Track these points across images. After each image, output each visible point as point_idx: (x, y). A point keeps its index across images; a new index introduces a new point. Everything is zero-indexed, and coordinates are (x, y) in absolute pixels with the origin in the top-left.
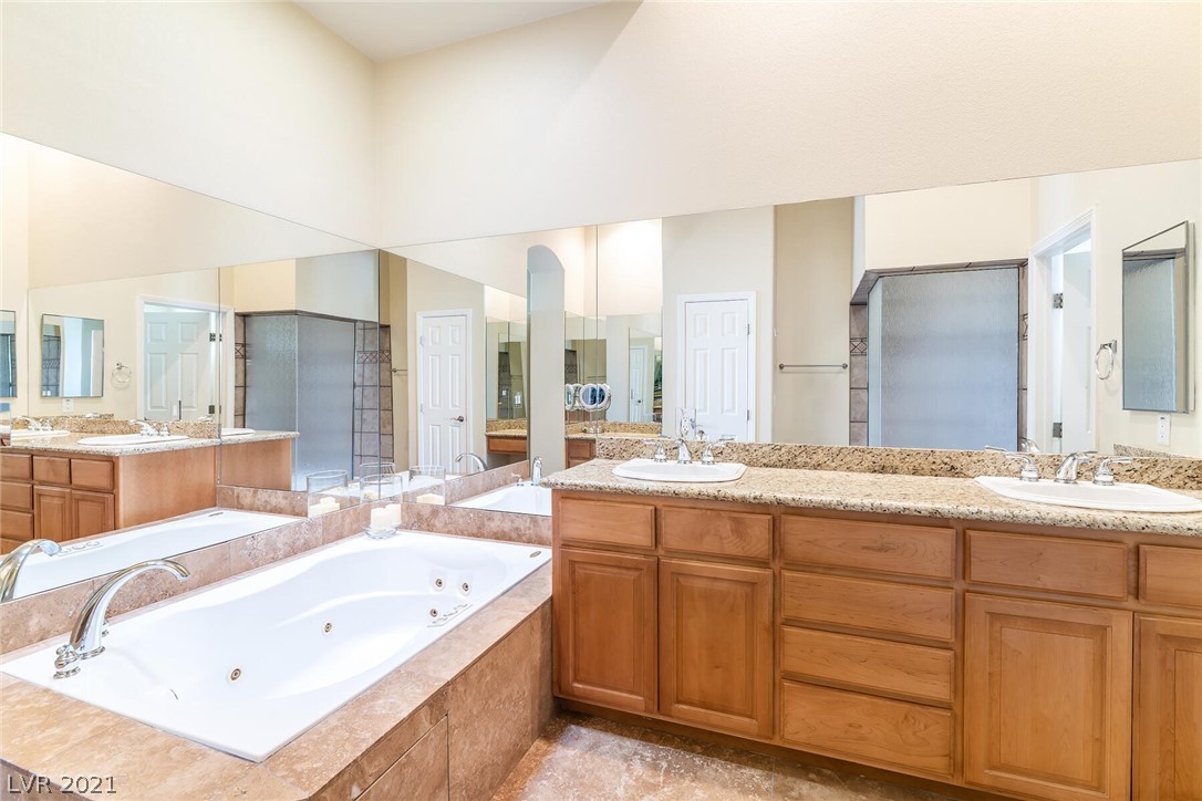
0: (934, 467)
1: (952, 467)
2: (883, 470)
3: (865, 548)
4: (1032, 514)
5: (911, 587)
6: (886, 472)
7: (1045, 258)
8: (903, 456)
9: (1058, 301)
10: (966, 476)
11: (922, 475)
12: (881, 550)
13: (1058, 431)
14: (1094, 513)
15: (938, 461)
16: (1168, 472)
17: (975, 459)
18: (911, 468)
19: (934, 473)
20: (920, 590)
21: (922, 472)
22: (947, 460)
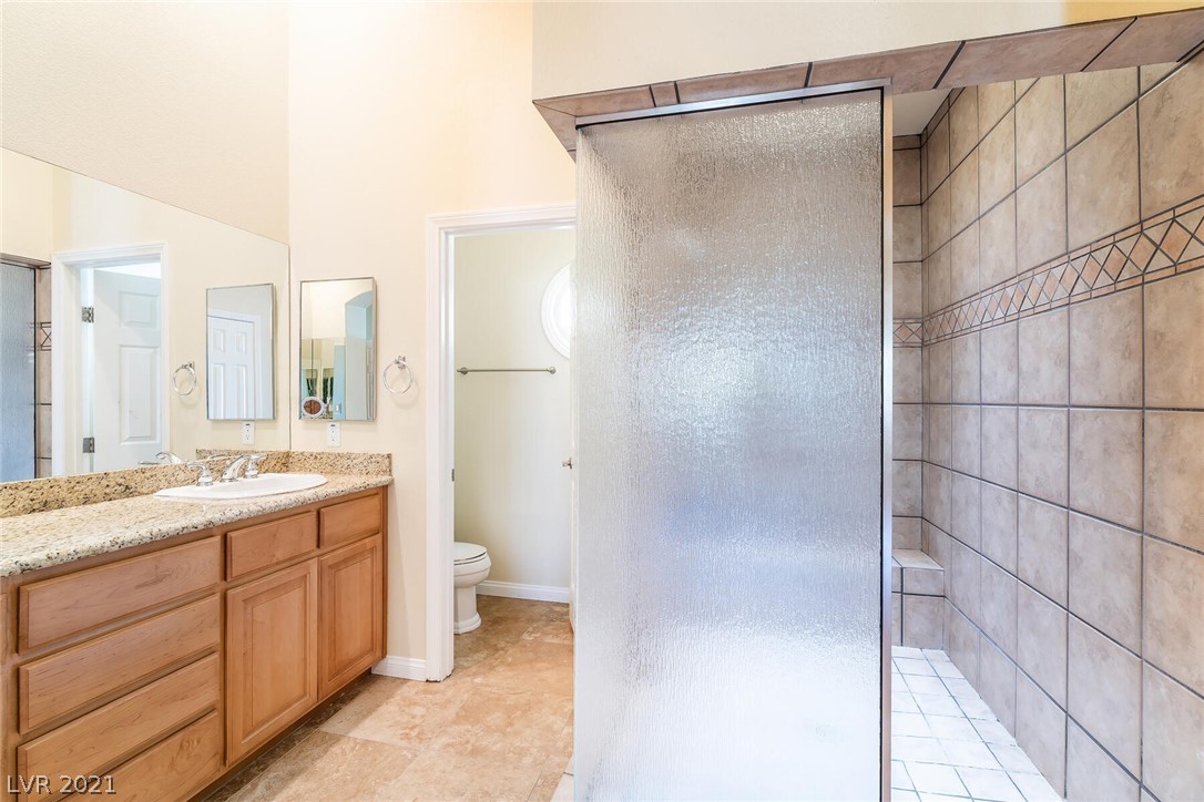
0: (107, 491)
1: (127, 487)
2: (45, 506)
3: (138, 587)
4: (254, 508)
5: (184, 609)
6: (50, 509)
7: (74, 268)
8: (72, 485)
9: (88, 315)
10: (140, 494)
11: (95, 502)
12: (157, 581)
13: (89, 446)
14: (295, 495)
15: (112, 484)
16: (274, 462)
17: (148, 474)
18: (81, 497)
19: (108, 498)
20: (192, 606)
21: (95, 499)
22: (121, 481)
